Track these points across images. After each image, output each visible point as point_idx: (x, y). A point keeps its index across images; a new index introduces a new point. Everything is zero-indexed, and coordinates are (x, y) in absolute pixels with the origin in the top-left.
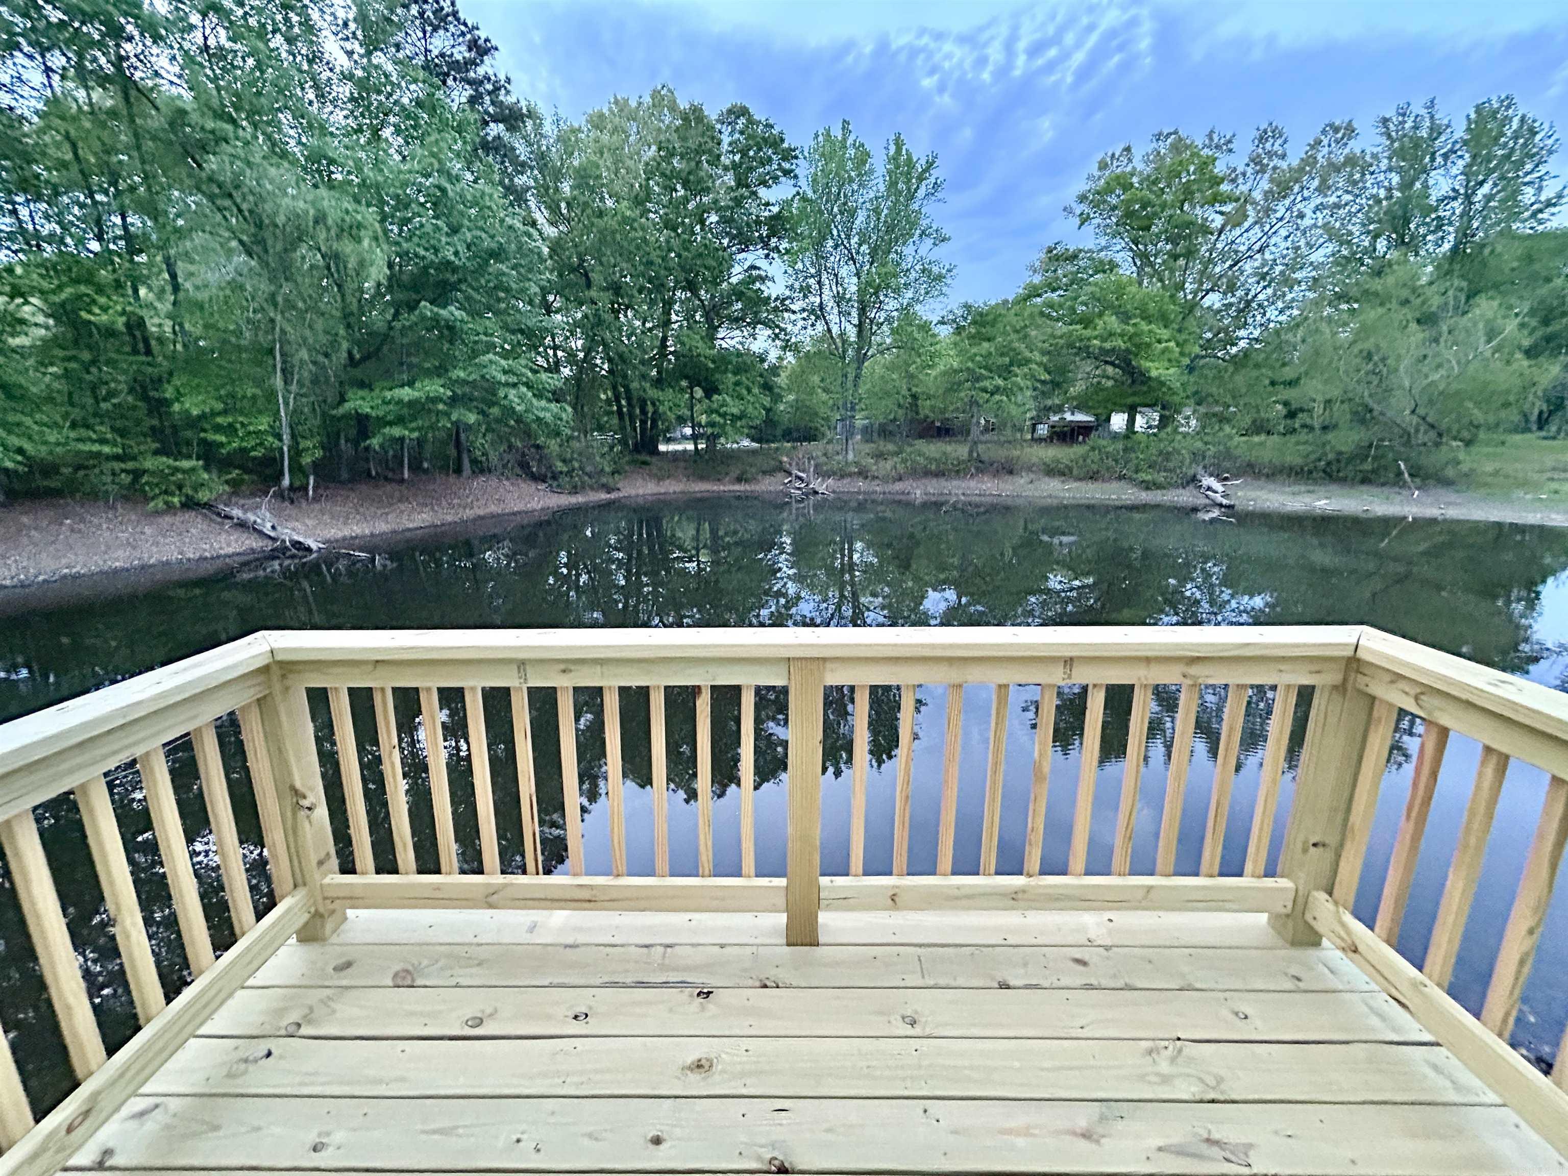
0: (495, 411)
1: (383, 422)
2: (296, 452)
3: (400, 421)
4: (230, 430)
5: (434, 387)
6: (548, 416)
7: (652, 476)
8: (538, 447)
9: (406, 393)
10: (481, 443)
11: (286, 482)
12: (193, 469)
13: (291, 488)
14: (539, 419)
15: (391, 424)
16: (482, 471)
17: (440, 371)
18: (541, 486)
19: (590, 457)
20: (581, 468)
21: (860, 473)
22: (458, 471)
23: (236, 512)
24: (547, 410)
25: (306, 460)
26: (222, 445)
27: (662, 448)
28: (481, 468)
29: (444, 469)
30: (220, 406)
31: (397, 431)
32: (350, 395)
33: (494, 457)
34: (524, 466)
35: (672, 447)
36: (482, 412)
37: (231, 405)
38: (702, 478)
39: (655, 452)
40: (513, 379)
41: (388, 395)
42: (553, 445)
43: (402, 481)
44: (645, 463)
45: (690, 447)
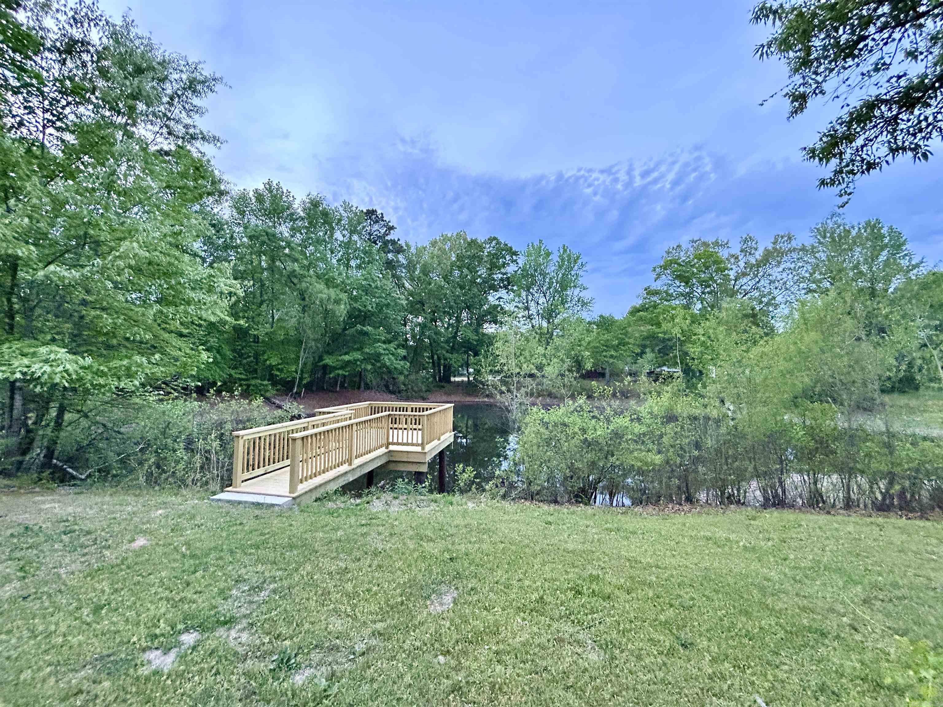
0: (378, 364)
1: (335, 368)
2: (301, 379)
3: (342, 368)
4: (281, 370)
5: (357, 355)
6: (399, 366)
7: (446, 393)
8: (394, 378)
9: (347, 358)
10: (370, 377)
11: (295, 390)
12: (266, 385)
13: (296, 393)
14: (395, 368)
15: (338, 369)
16: (368, 389)
17: (360, 349)
18: (393, 396)
19: (417, 384)
20: (412, 388)
21: (549, 395)
22: (359, 388)
23: (277, 402)
24: (399, 364)
25: (305, 382)
26: (277, 376)
27: (453, 379)
28: (368, 387)
29: (353, 388)
30: (280, 361)
31: (340, 372)
32: (325, 357)
33: (374, 383)
34: (387, 386)
35: (458, 379)
36: (373, 364)
37: (284, 361)
38: (470, 395)
39: (449, 381)
40: (387, 352)
41: (340, 358)
42: (402, 378)
43: (336, 392)
44: (443, 387)
45: (466, 379)
